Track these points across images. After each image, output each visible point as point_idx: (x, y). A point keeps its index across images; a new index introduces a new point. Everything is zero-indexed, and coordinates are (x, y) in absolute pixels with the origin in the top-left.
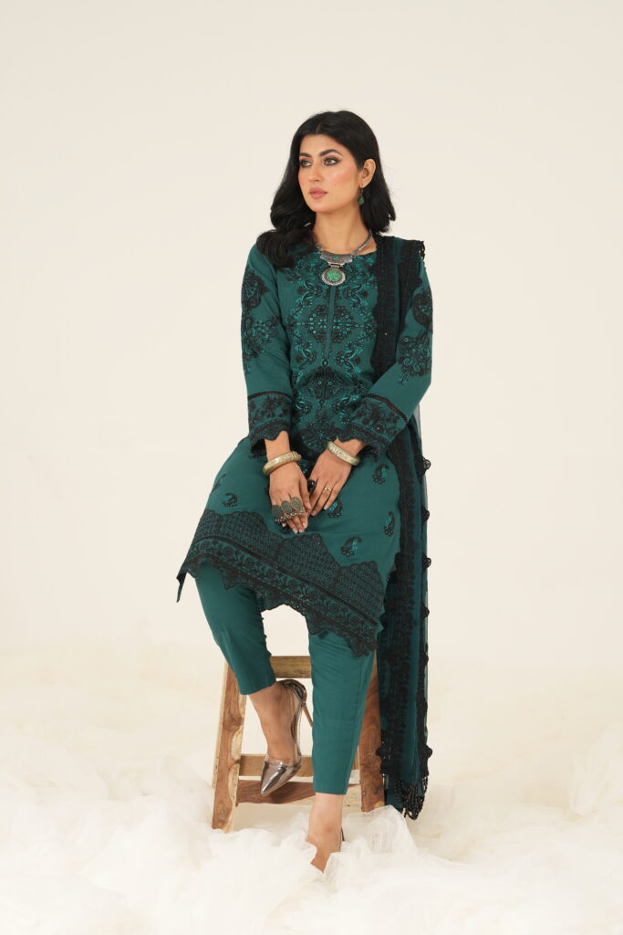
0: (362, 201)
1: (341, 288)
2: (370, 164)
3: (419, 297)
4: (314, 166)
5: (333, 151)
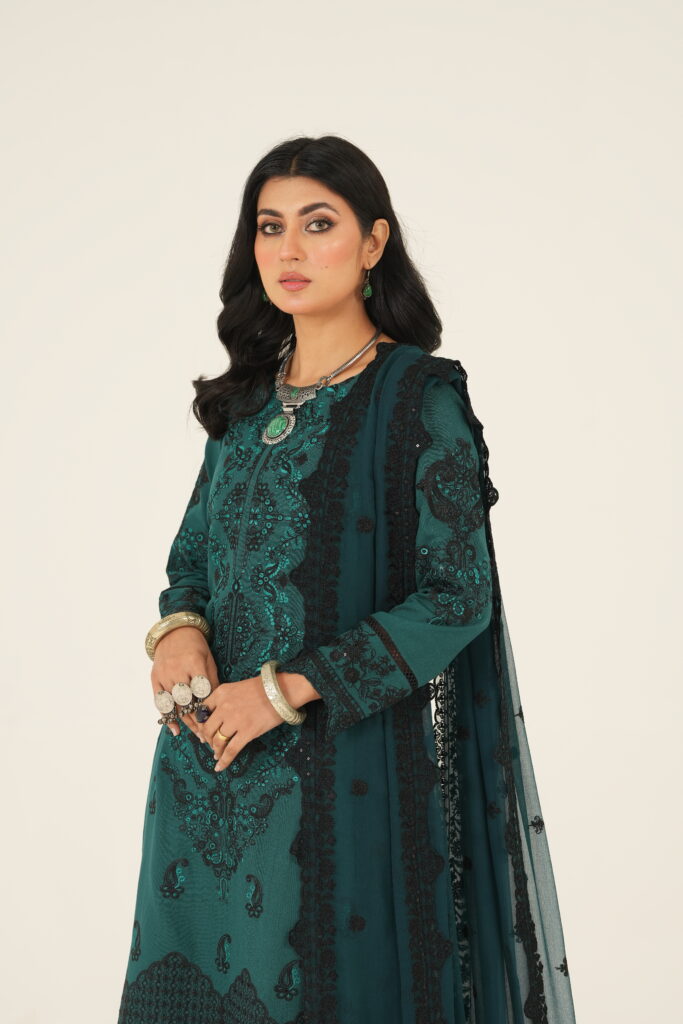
2: (381, 228)
3: (435, 468)
4: (288, 234)
5: (325, 204)
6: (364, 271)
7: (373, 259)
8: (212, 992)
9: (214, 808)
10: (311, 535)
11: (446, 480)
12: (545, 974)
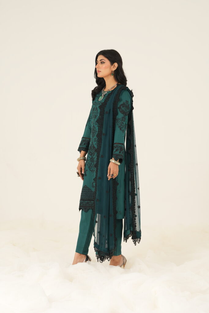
2: (116, 64)
3: (122, 105)
5: (103, 60)
6: (112, 71)
7: (114, 69)
8: (91, 191)
9: (91, 161)
10: (100, 114)
11: (123, 107)
12: (136, 189)
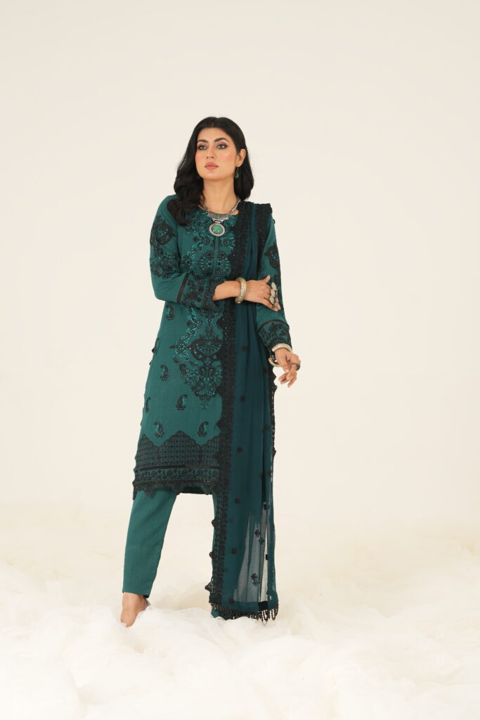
0: (238, 176)
1: (222, 239)
2: (242, 153)
4: (210, 149)
5: (224, 139)
6: (236, 168)
7: (240, 164)
